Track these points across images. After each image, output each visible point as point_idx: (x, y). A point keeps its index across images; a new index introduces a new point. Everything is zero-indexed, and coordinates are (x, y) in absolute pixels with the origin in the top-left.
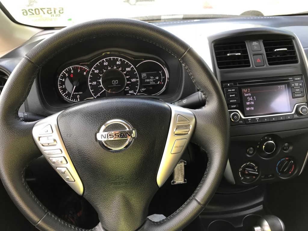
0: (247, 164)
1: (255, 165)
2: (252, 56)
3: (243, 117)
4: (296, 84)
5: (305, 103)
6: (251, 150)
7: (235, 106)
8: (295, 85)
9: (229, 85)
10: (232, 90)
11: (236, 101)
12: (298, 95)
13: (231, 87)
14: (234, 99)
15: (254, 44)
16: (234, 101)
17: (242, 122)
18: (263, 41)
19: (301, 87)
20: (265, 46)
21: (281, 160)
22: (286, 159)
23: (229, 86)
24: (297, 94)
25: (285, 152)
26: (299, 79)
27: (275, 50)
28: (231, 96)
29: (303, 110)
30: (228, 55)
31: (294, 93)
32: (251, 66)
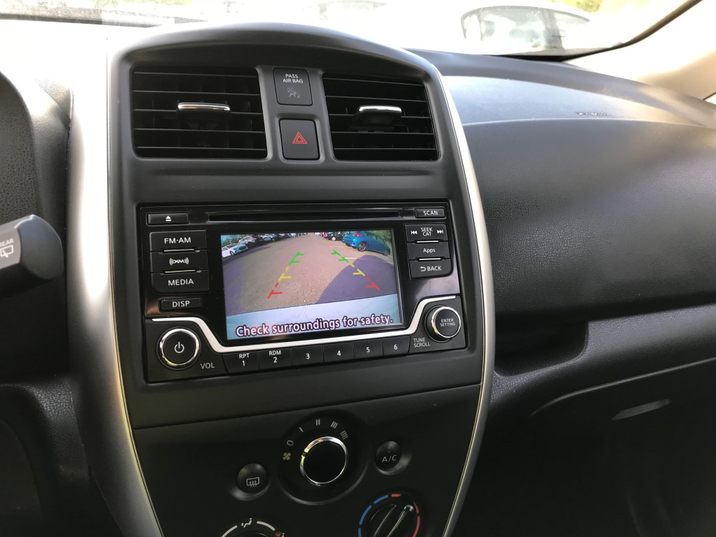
0: (244, 525)
1: (273, 529)
2: (277, 120)
3: (217, 347)
4: (424, 230)
5: (454, 297)
6: (252, 473)
7: (187, 303)
8: (420, 232)
9: (168, 219)
10: (181, 240)
11: (191, 281)
12: (429, 269)
13: (176, 229)
14: (186, 276)
15: (289, 80)
16: (184, 282)
17: (211, 366)
18: (324, 76)
19: (440, 241)
20: (327, 92)
21: (375, 502)
22: (393, 495)
23: (169, 223)
24: (426, 264)
25: (383, 472)
26: (435, 212)
27: (362, 109)
28: (172, 262)
29: (444, 322)
30: (181, 106)
31: (418, 259)
32: (270, 155)
